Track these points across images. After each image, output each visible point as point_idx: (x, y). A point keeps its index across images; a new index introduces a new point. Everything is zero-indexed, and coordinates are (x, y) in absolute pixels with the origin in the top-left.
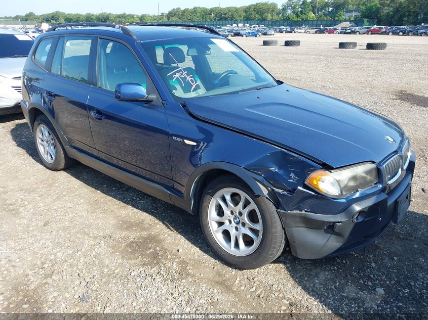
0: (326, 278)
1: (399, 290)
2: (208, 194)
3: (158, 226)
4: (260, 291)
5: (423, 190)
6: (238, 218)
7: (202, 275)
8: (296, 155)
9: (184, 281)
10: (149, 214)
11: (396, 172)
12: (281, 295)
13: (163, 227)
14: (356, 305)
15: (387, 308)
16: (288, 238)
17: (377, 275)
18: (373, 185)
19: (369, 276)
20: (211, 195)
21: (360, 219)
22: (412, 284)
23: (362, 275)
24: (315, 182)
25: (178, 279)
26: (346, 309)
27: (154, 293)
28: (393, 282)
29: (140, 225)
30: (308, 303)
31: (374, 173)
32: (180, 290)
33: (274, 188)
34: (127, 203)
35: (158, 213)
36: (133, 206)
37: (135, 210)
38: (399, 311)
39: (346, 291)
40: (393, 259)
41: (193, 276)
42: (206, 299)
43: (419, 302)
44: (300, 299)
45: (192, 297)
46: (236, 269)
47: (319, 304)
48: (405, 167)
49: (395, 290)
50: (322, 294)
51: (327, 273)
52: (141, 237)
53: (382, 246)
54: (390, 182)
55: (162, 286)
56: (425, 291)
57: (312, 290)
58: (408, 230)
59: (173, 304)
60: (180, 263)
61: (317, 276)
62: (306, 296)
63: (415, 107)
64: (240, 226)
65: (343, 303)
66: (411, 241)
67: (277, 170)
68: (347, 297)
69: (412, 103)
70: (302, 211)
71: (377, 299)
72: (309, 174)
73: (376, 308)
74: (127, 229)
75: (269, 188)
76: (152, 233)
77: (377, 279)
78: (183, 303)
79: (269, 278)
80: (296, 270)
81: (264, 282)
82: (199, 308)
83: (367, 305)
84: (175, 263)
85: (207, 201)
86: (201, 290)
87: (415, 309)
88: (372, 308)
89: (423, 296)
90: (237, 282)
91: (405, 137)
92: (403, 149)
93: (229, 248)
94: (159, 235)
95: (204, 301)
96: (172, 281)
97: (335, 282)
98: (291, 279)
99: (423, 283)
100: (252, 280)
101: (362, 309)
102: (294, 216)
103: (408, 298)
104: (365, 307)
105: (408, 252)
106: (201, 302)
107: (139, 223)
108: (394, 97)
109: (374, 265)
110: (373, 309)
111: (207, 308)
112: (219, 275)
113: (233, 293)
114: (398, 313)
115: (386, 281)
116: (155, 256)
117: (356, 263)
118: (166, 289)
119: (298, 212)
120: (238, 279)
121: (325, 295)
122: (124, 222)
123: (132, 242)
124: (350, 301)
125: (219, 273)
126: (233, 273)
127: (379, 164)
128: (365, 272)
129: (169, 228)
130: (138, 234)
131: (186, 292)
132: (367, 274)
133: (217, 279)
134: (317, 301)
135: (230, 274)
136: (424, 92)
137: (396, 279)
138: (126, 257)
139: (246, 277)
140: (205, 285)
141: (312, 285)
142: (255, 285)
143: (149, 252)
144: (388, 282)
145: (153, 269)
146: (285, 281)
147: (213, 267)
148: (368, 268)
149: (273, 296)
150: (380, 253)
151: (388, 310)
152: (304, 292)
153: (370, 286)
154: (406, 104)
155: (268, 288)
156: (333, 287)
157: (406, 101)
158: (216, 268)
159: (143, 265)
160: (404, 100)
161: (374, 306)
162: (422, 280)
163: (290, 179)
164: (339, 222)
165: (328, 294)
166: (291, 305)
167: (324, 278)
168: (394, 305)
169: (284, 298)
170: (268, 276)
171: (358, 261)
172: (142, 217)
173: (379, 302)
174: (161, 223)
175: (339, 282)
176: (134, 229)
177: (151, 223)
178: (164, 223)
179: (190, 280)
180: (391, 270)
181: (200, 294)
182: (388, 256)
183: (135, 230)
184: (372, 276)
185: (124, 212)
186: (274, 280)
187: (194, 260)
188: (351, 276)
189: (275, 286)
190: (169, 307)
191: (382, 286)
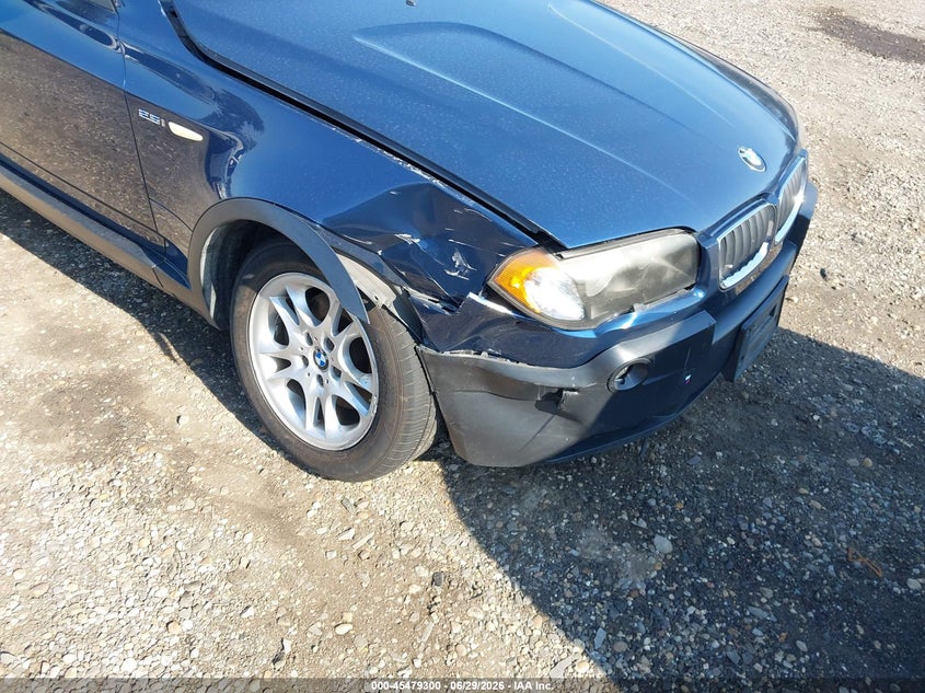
0: (539, 505)
1: (709, 542)
2: (246, 283)
3: (141, 347)
4: (365, 541)
5: (823, 274)
6: (325, 354)
7: (225, 492)
8: (471, 203)
9: (172, 508)
10: (127, 310)
11: (752, 251)
12: (416, 553)
13: (155, 348)
14: (597, 582)
15: (669, 592)
16: (444, 416)
17: (665, 498)
18: (683, 292)
19: (645, 503)
20: (253, 289)
21: (631, 383)
22: (744, 526)
23: (629, 498)
24: (516, 284)
25: (158, 502)
26: (569, 594)
27: (81, 543)
28: (698, 520)
29: (93, 342)
30: (479, 575)
31: (689, 260)
32: (155, 534)
33: (410, 290)
34: (73, 274)
35: (150, 311)
36: (90, 285)
37: (93, 297)
38: (694, 600)
39: (581, 542)
40: (713, 455)
41: (203, 493)
42: (218, 561)
43: (747, 575)
44: (463, 563)
45: (183, 554)
46: (317, 475)
47: (507, 578)
48: (780, 236)
49: (698, 541)
50: (519, 552)
51: (545, 492)
52: (89, 378)
53: (694, 420)
54: (729, 283)
55: (109, 523)
56: (768, 543)
57: (499, 539)
58: (765, 379)
59: (125, 575)
60: (175, 455)
61: (518, 499)
62: (480, 557)
63: (854, 55)
64: (329, 374)
65: (565, 577)
66: (766, 407)
67: (417, 241)
68: (579, 559)
69: (848, 43)
70: (479, 353)
71: (651, 565)
72: (500, 260)
73: (643, 592)
74: (56, 351)
75: (398, 289)
76: (121, 367)
77: (663, 511)
78: (154, 572)
79: (398, 502)
80: (470, 482)
81: (382, 513)
82: (192, 589)
83: (624, 583)
84: (159, 456)
85: (246, 303)
86: (211, 534)
87: (733, 594)
88: (633, 589)
89: (760, 558)
90: (310, 514)
91: (797, 151)
92: (784, 187)
93: (300, 426)
94: (138, 372)
95: (212, 569)
96: (140, 509)
97: (559, 518)
98: (452, 508)
99: (770, 522)
100: (352, 510)
101: (608, 594)
102: (460, 363)
103: (726, 563)
104: (617, 586)
105: (753, 436)
106: (203, 570)
107: (94, 335)
108: (812, 25)
109: (664, 471)
110: (635, 594)
111: (214, 589)
112: (271, 492)
113: (294, 545)
114: (691, 604)
115: (683, 516)
116: (114, 434)
117: (623, 464)
118: (117, 533)
119: (472, 355)
120: (317, 505)
121: (526, 555)
122: (53, 331)
123: (62, 391)
124: (584, 572)
125: (271, 488)
126: (310, 486)
127: (706, 235)
128: (639, 492)
129: (168, 353)
130: (83, 367)
131: (170, 541)
132: (641, 496)
133: (261, 504)
134: (502, 570)
135: (301, 488)
136: (882, 17)
137: (708, 512)
138: (33, 432)
139: (339, 498)
140: (225, 521)
141: (500, 525)
142: (358, 521)
143: (98, 420)
144: (687, 520)
145: (96, 473)
146: (436, 511)
147: (260, 467)
148: (648, 479)
149: (396, 555)
150: (686, 439)
151: (671, 597)
152: (476, 544)
153: (641, 528)
154: (836, 44)
155: (389, 532)
156: (552, 531)
157: (837, 36)
158: (265, 472)
159: (73, 460)
160: (832, 34)
161: (639, 587)
162: (769, 515)
163: (452, 268)
164: (573, 390)
165: (535, 551)
166: (435, 581)
167: (535, 505)
168: (688, 582)
169: (422, 560)
170: (397, 496)
171: (628, 460)
172: (105, 320)
173: (654, 574)
174: (151, 340)
175: (569, 517)
176: (75, 351)
177: (124, 337)
178: (159, 340)
179: (190, 504)
180: (701, 486)
181: (205, 546)
182: (702, 449)
183: (77, 355)
184: (653, 502)
185: (59, 302)
186: (409, 508)
187: (214, 447)
188: (602, 501)
189: (407, 526)
190: (114, 584)
191: (670, 529)
